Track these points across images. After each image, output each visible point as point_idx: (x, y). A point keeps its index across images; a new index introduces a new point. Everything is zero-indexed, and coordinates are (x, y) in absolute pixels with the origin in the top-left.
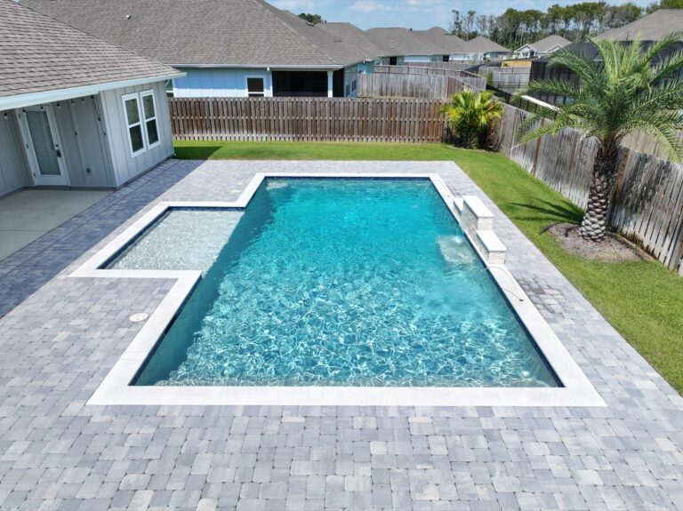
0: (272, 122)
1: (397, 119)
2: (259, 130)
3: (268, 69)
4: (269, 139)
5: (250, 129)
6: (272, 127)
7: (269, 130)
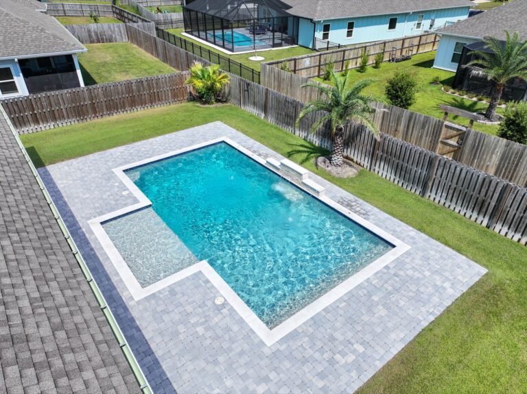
0: (56, 112)
1: (155, 91)
2: (45, 120)
3: (16, 60)
4: (56, 126)
5: (37, 121)
6: (57, 115)
7: (54, 119)
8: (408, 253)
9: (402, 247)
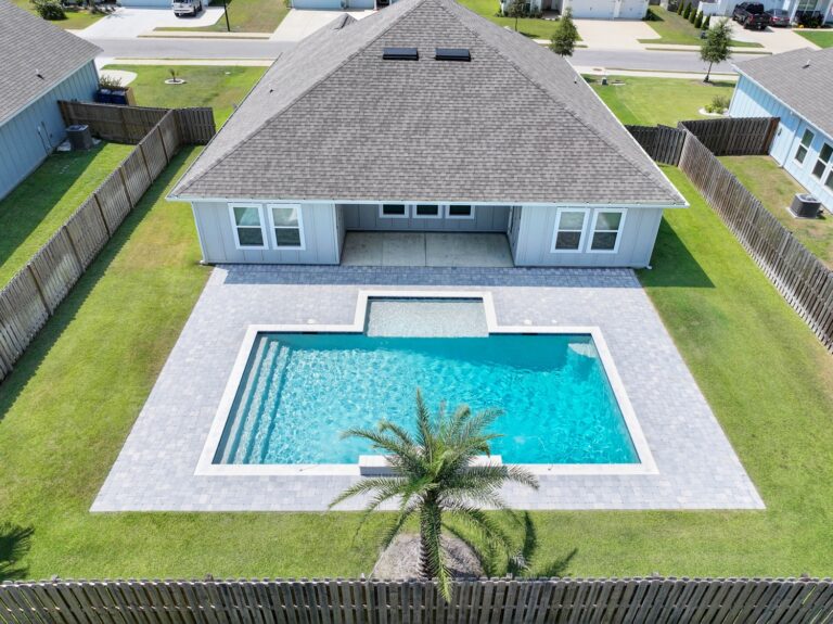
8: (194, 464)
9: (205, 467)
